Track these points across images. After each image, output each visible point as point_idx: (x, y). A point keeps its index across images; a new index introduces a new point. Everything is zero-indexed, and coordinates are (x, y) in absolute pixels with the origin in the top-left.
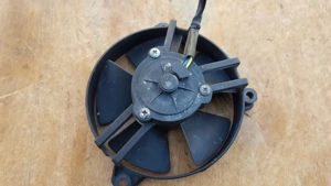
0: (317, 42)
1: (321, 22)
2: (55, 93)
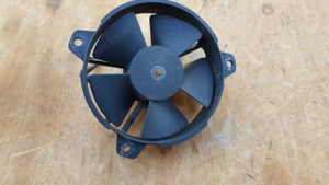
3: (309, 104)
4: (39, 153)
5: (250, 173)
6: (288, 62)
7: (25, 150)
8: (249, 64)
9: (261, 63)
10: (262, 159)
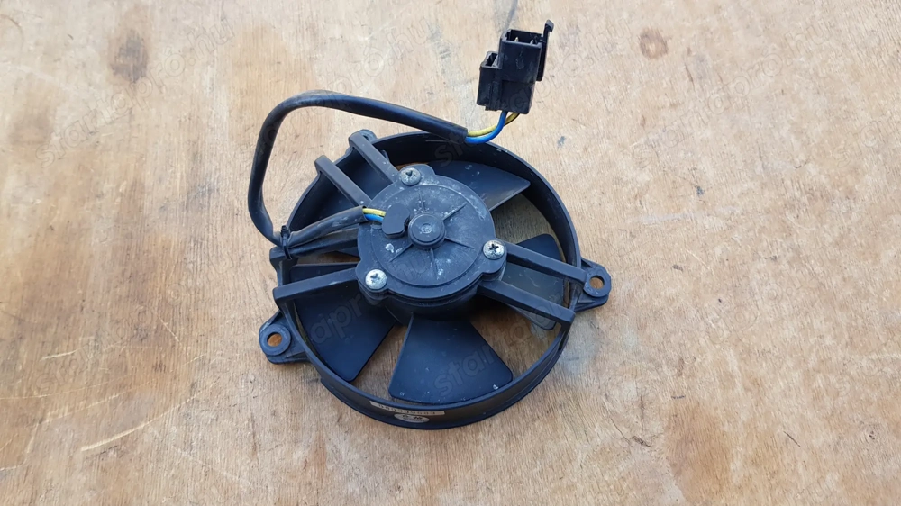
0: (784, 266)
1: (790, 217)
2: (226, 422)
3: (762, 265)
4: (146, 438)
5: (639, 434)
6: (708, 169)
7: (110, 435)
8: (617, 181)
9: (645, 177)
10: (665, 401)
